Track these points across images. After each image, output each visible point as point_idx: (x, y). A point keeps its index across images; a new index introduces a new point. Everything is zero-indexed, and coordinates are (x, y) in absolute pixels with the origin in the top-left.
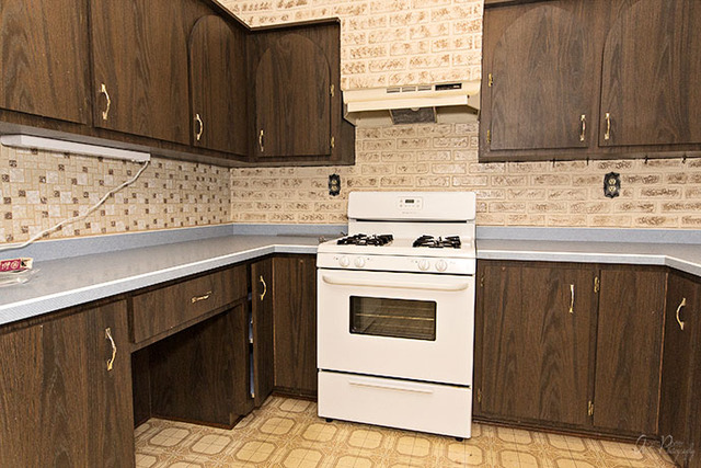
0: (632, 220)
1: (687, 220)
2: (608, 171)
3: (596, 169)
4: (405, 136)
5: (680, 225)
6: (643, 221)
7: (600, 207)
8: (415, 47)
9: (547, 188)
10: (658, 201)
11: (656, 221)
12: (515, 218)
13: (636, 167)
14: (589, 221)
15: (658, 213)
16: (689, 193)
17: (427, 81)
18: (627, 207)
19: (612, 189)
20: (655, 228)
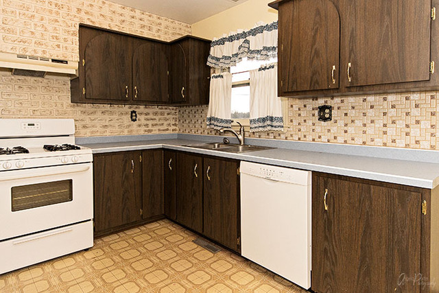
0: (142, 131)
1: (159, 130)
2: (132, 110)
3: (127, 109)
4: (20, 83)
5: (157, 132)
6: (146, 131)
7: (130, 126)
8: (38, 35)
9: (107, 117)
10: (150, 123)
11: (150, 131)
12: (92, 132)
13: (142, 109)
14: (126, 133)
15: (150, 128)
16: (160, 120)
17: (47, 56)
18: (140, 126)
19: (134, 118)
20: (150, 134)
